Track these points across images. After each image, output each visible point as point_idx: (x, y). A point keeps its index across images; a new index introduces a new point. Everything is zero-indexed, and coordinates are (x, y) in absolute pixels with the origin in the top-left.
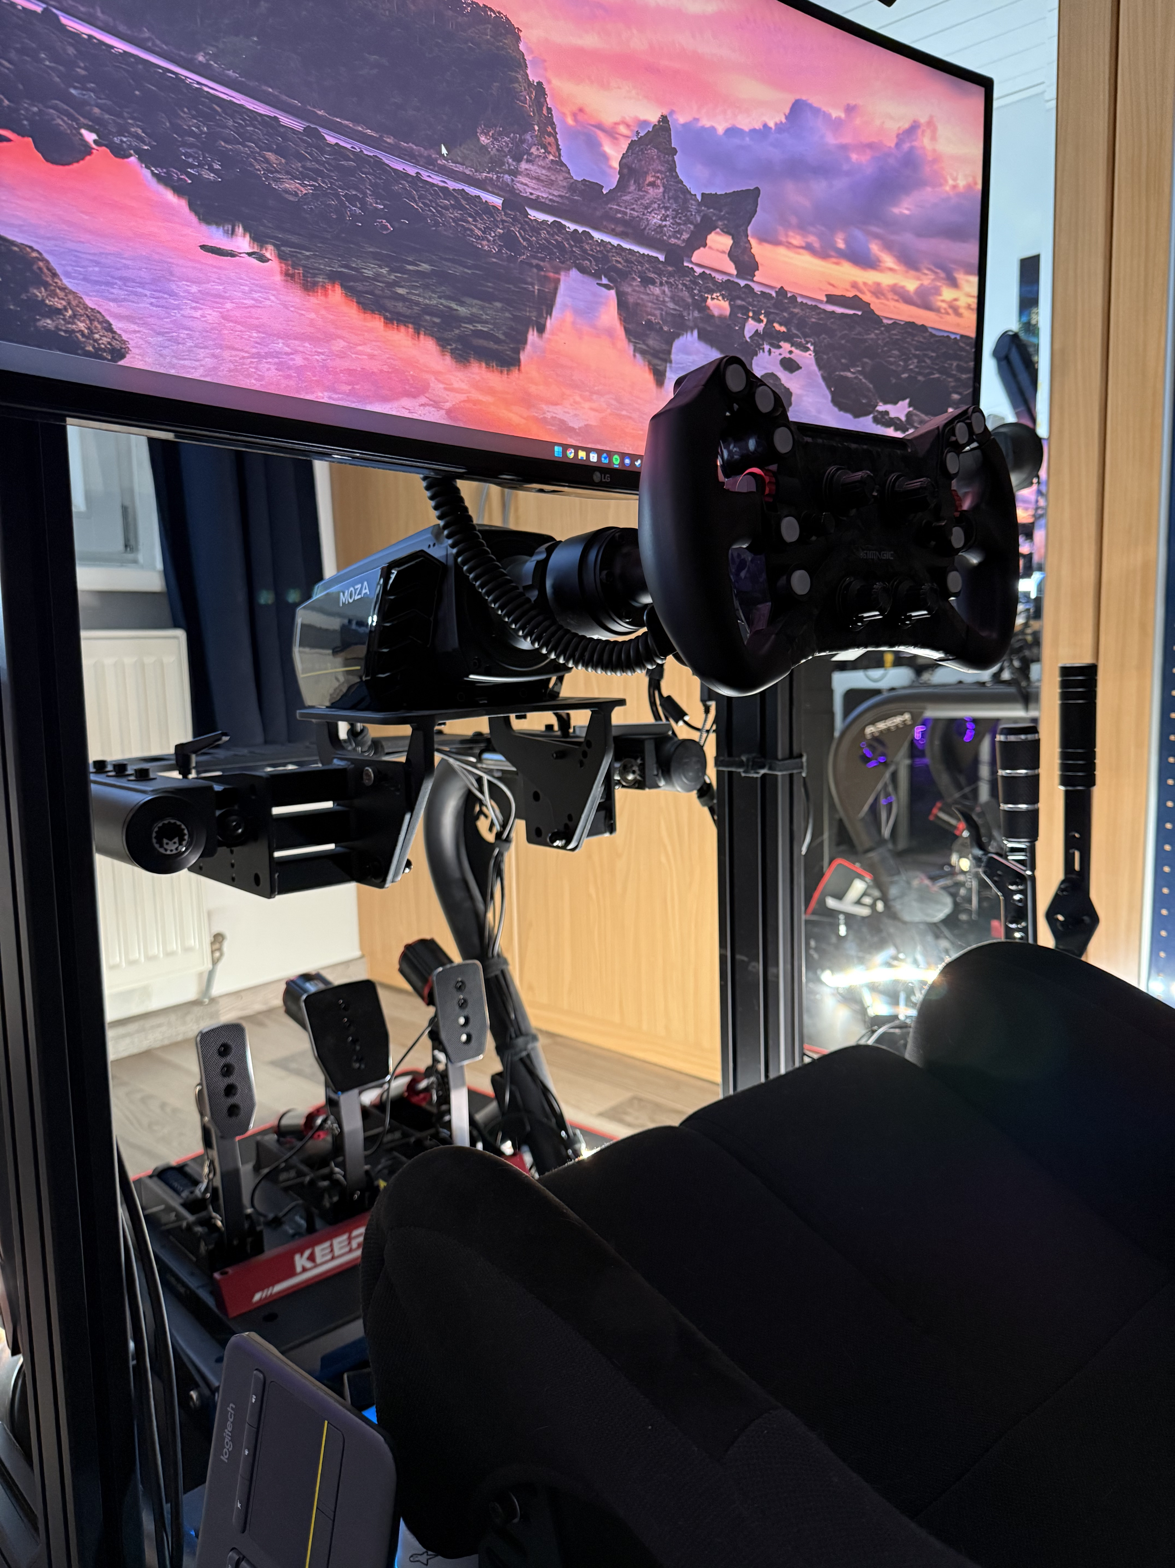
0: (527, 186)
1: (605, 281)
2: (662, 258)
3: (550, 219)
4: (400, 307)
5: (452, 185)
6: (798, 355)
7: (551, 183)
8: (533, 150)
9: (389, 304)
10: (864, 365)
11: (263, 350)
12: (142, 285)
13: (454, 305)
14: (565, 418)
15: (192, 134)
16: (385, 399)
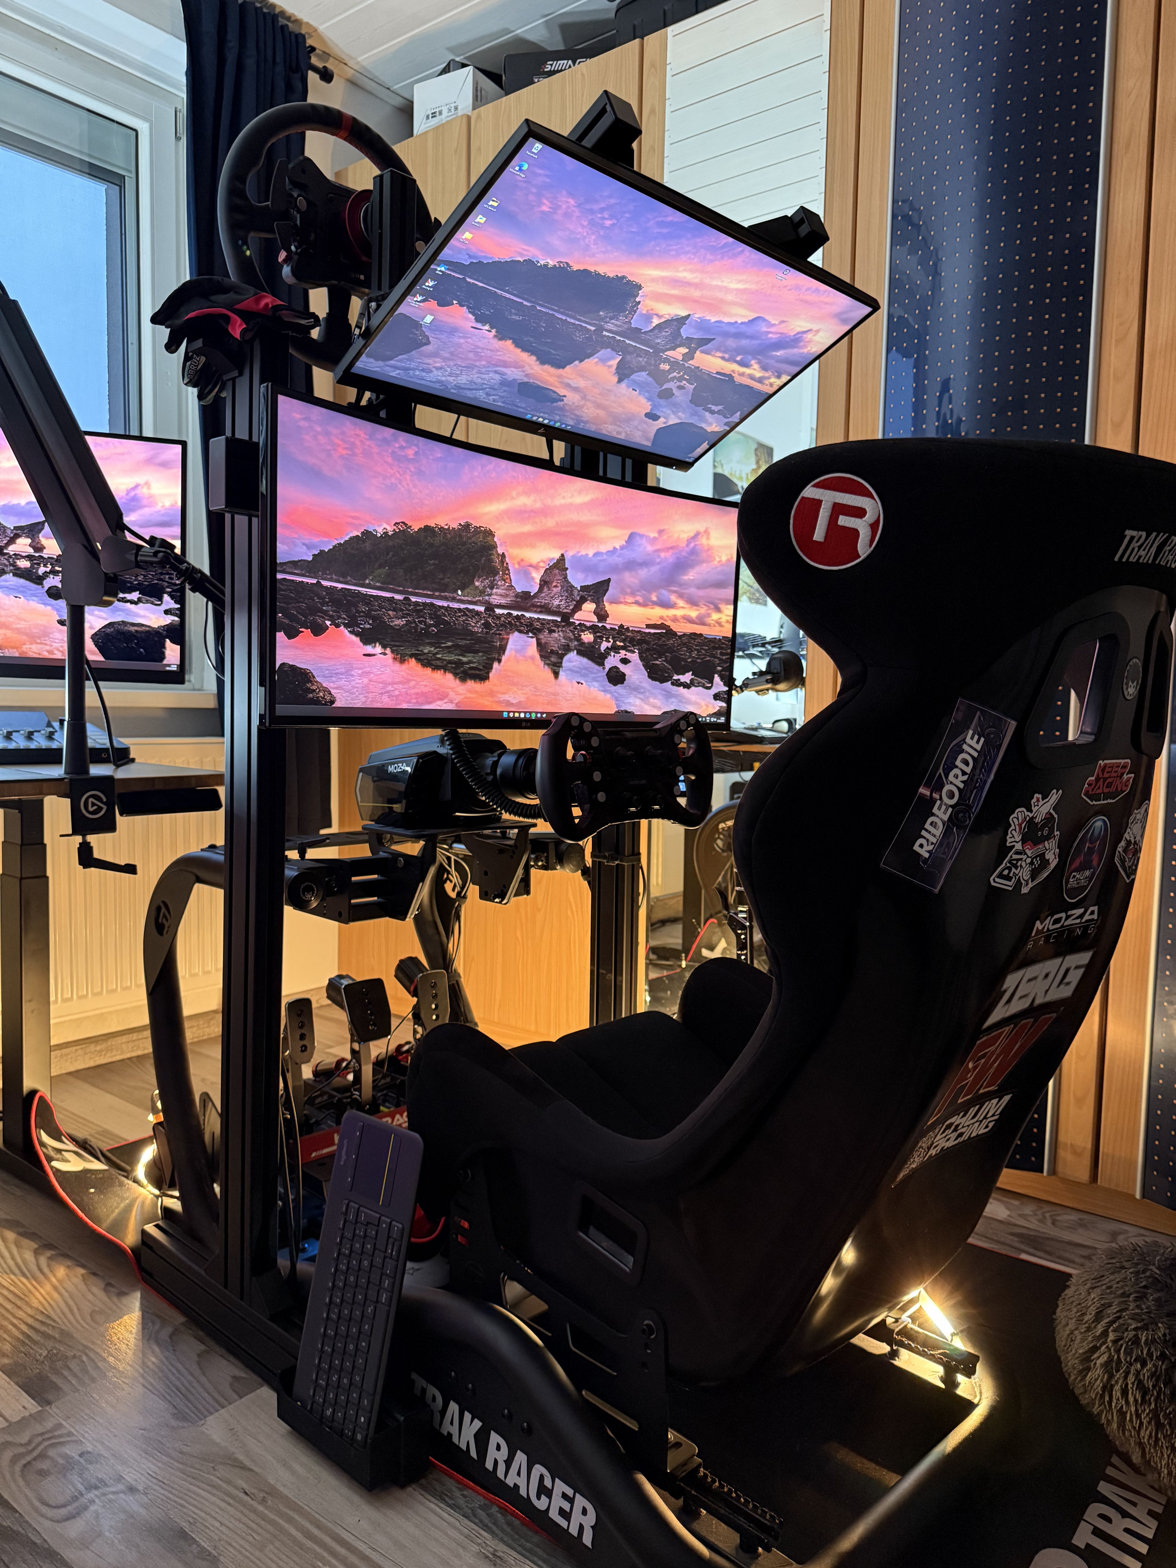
0: (495, 600)
1: (531, 635)
2: (559, 619)
3: (505, 612)
4: (439, 663)
5: (462, 606)
6: (629, 656)
7: (507, 596)
8: (499, 583)
9: (434, 662)
10: (666, 657)
11: (383, 691)
12: (342, 674)
13: (461, 658)
14: (509, 699)
15: (363, 612)
16: (430, 703)
